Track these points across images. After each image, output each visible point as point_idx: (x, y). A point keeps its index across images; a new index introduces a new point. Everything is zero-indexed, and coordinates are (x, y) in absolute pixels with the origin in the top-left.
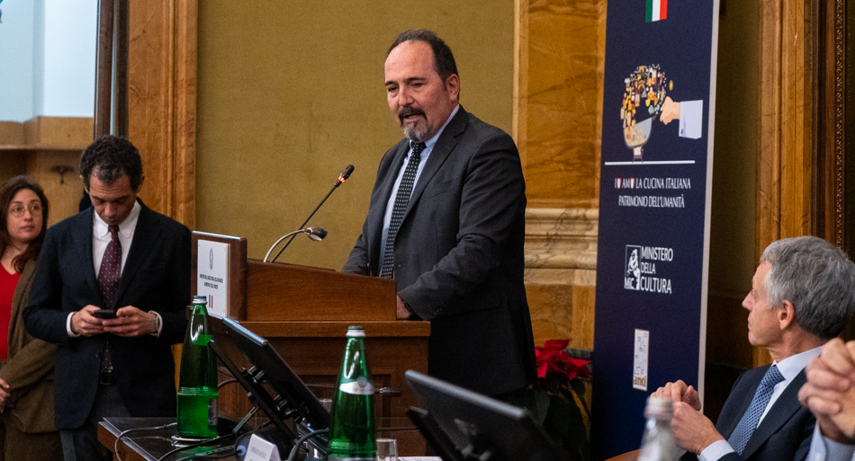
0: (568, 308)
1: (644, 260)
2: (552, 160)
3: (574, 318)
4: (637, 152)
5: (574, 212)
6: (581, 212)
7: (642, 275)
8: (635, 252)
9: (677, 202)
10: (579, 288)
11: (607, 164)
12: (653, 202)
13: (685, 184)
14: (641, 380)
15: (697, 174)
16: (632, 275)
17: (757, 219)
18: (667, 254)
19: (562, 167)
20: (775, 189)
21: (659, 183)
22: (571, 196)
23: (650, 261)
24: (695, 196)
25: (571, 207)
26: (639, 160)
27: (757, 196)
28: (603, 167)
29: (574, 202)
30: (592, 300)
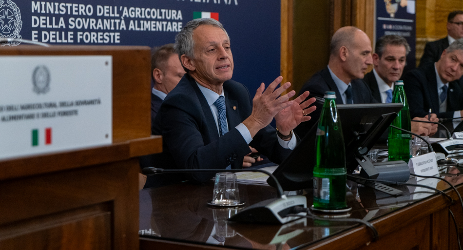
11: (379, 18)
28: (377, 20)
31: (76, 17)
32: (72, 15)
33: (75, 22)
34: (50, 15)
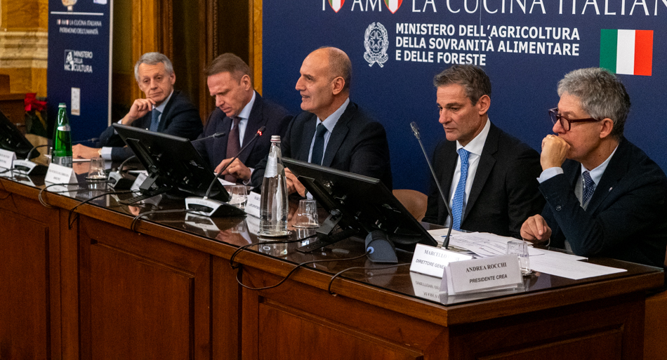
0: (30, 78)
1: (76, 57)
2: (19, 9)
3: (33, 83)
4: (70, 8)
5: (30, 34)
6: (33, 34)
7: (75, 64)
8: (70, 53)
9: (95, 32)
10: (35, 69)
11: (52, 13)
12: (80, 31)
13: (99, 24)
14: (76, 111)
15: (105, 20)
16: (69, 63)
17: (131, 40)
18: (89, 55)
19: (24, 13)
20: (140, 26)
21: (83, 23)
22: (29, 26)
23: (79, 58)
24: (104, 30)
25: (29, 31)
26: (70, 11)
27: (131, 28)
28: (50, 15)
29: (30, 29)
30: (44, 75)
31: (436, 37)
32: (432, 36)
33: (435, 42)
34: (412, 36)
